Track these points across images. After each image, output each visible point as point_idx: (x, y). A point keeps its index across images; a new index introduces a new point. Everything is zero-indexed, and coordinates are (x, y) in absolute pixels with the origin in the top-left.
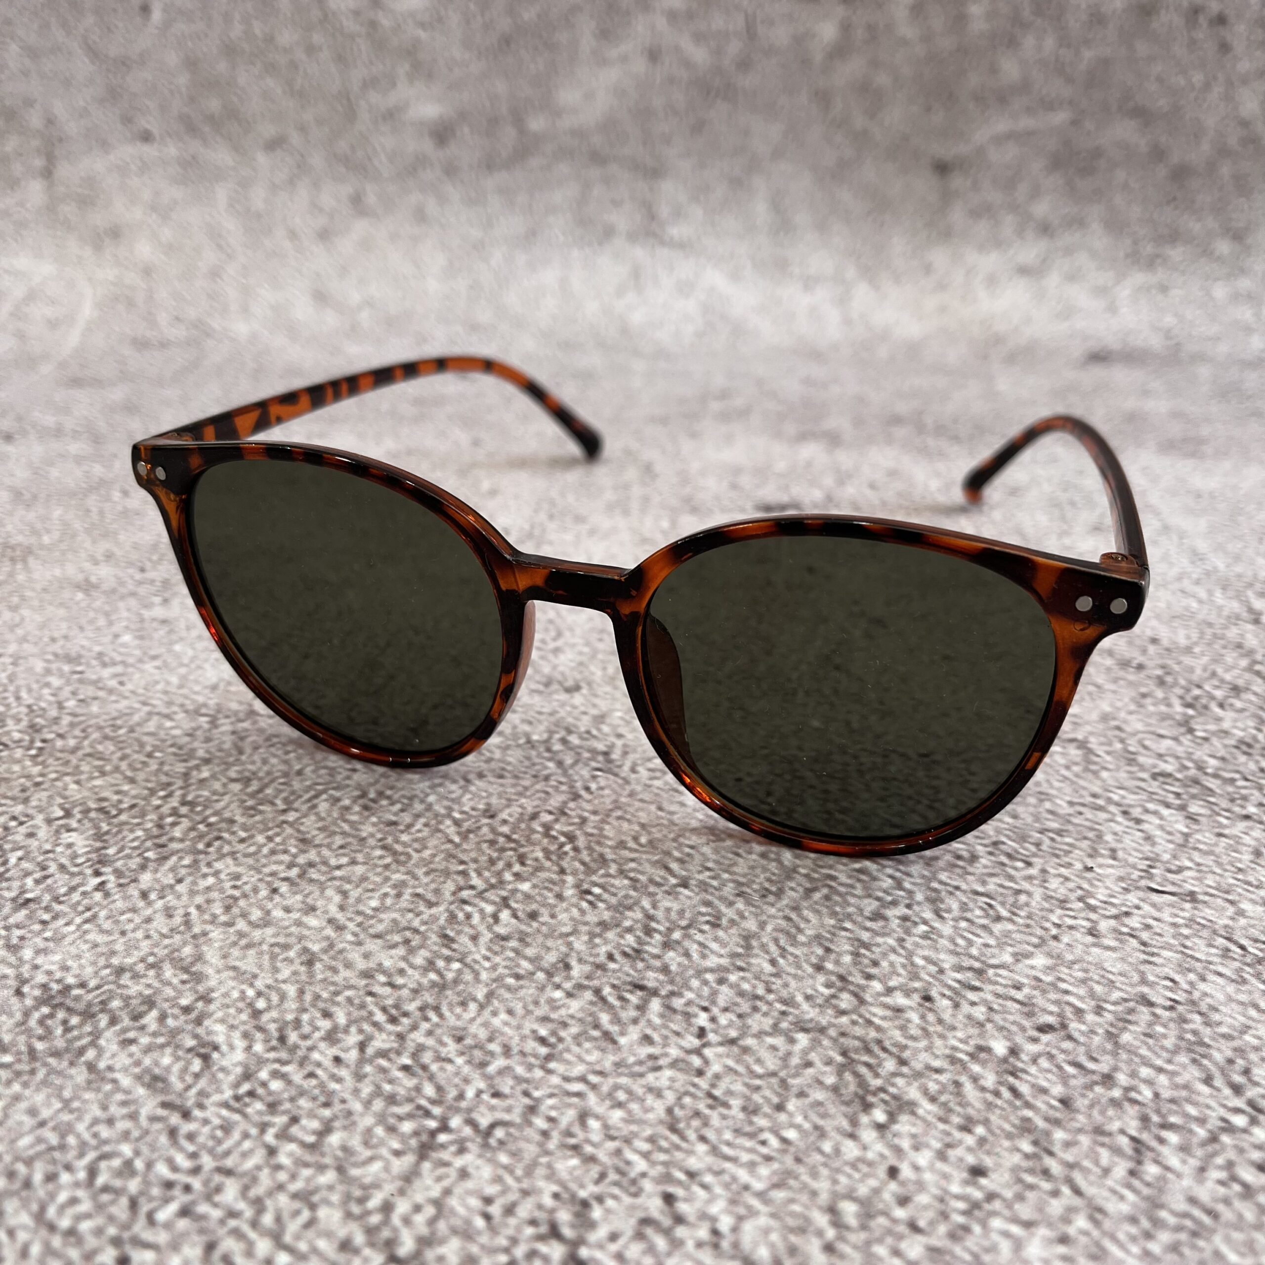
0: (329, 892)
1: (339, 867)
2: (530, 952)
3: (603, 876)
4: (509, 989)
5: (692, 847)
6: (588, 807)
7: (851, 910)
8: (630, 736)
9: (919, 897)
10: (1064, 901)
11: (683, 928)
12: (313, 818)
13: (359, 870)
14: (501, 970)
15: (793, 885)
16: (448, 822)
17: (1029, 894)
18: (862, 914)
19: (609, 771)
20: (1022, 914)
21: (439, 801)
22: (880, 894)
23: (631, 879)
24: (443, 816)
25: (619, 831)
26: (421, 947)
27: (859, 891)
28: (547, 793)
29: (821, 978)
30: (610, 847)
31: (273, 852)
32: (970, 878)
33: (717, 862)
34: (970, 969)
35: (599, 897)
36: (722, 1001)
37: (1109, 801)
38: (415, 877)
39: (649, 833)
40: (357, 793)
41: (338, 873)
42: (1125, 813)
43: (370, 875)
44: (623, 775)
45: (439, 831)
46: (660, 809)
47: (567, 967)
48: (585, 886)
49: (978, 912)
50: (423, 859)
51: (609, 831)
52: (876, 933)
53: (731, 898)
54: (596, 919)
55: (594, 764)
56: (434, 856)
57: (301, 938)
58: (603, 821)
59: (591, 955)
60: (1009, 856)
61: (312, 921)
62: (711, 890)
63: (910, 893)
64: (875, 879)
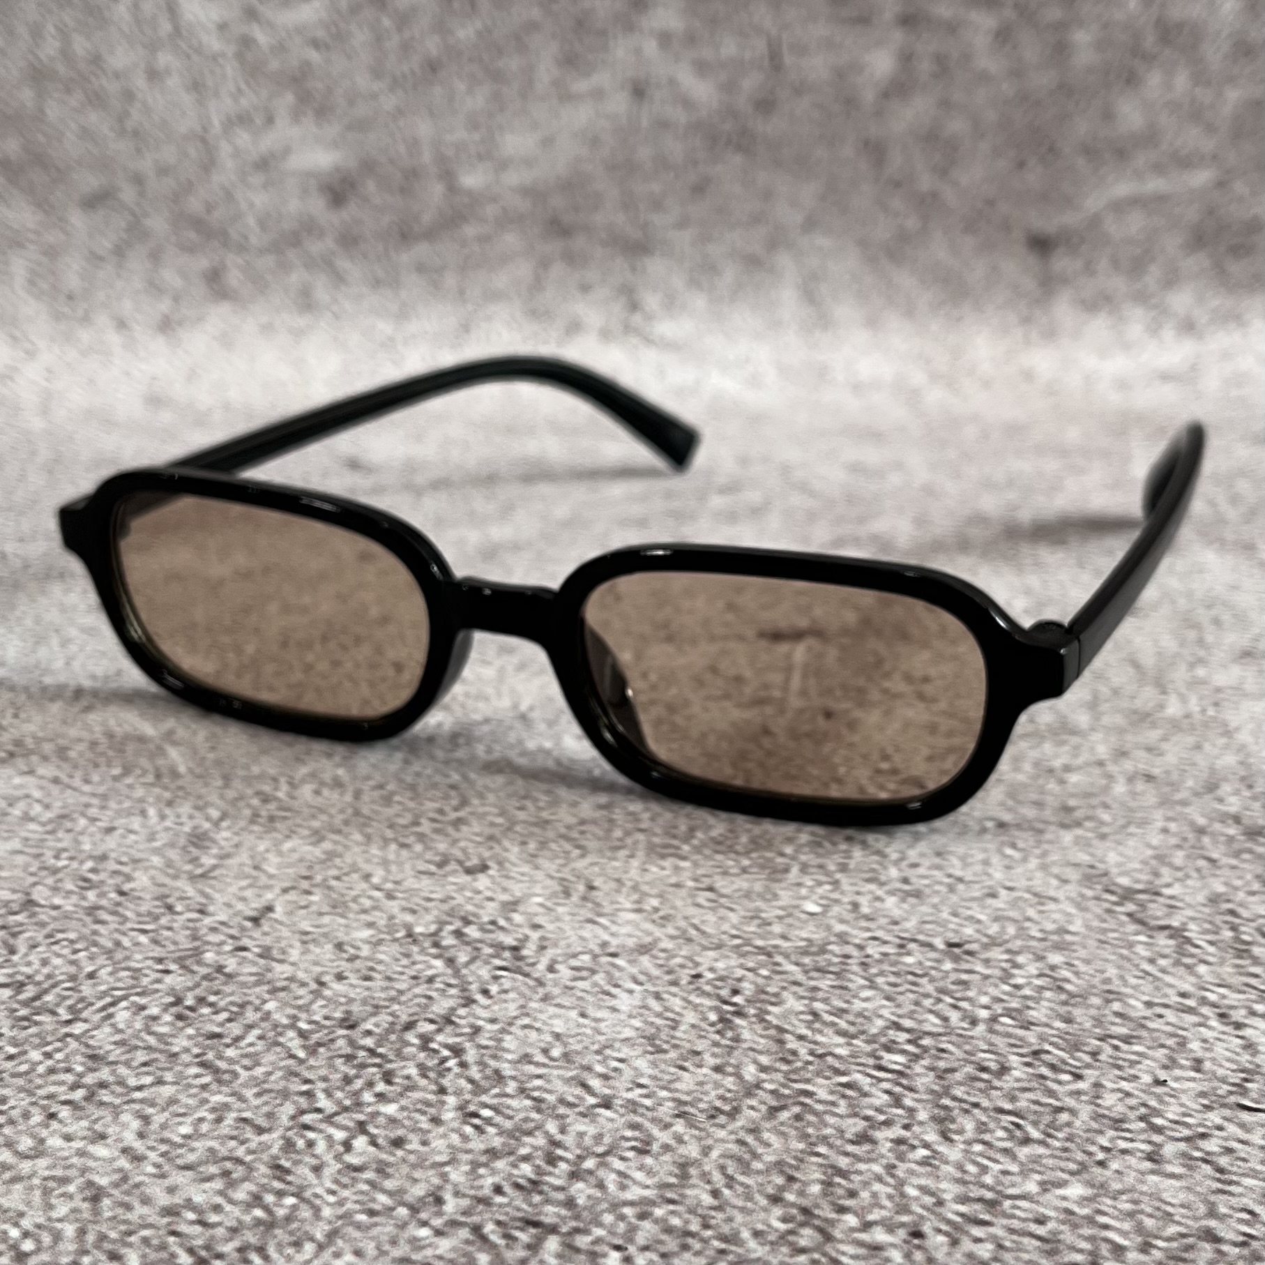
0: (125, 1117)
1: (140, 1088)
2: (389, 1184)
3: (496, 1096)
4: (359, 1226)
5: (621, 1061)
6: (485, 1014)
7: (828, 1131)
8: (550, 927)
9: (922, 1115)
10: (1121, 1121)
11: (598, 1155)
12: (107, 1030)
13: (167, 1091)
14: (349, 1206)
15: (753, 1102)
16: (291, 1034)
17: (1073, 1112)
18: (842, 1137)
19: (518, 971)
20: (1060, 1135)
21: (279, 1009)
22: (870, 1113)
23: (534, 1099)
24: (285, 1027)
25: (524, 1042)
26: (244, 1180)
27: (842, 1108)
28: (430, 998)
29: (778, 1211)
30: (510, 1062)
31: (52, 1071)
32: (993, 1092)
33: (651, 1077)
34: (980, 1200)
35: (488, 1121)
36: (641, 1238)
37: (1204, 1001)
38: (242, 1099)
39: (565, 1045)
40: (171, 999)
41: (137, 1095)
42: (1222, 1016)
43: (180, 1097)
44: (536, 975)
45: (278, 1044)
46: (583, 1015)
47: (439, 1201)
48: (472, 1108)
49: (1001, 1134)
50: (256, 1078)
51: (509, 1042)
52: (858, 1159)
53: (668, 1119)
54: (482, 1147)
55: (498, 962)
56: (270, 1074)
57: (84, 1171)
58: (503, 1031)
59: (472, 1187)
60: (1053, 1067)
61: (100, 1151)
62: (641, 1110)
63: (911, 1111)
64: (866, 1095)
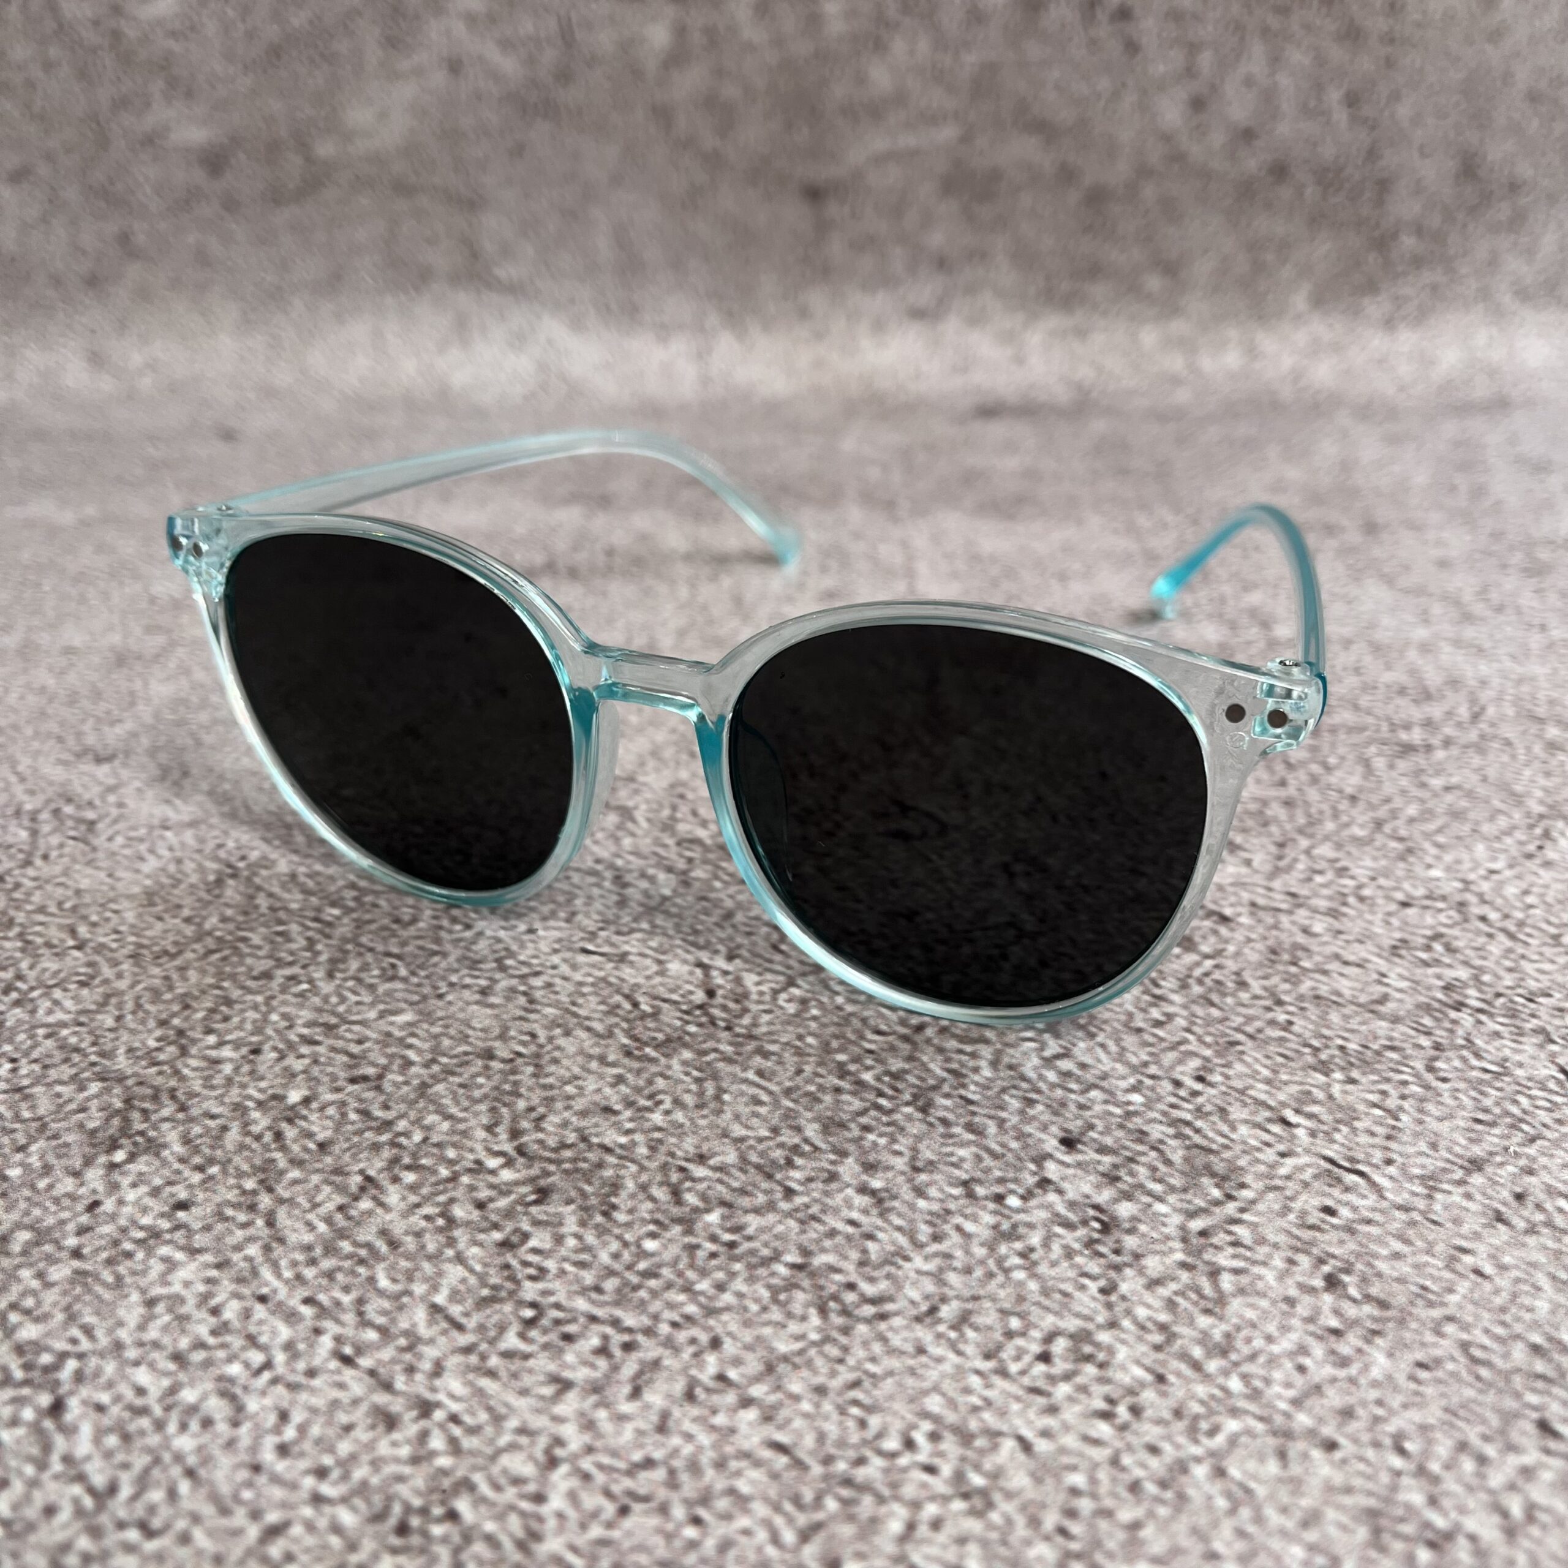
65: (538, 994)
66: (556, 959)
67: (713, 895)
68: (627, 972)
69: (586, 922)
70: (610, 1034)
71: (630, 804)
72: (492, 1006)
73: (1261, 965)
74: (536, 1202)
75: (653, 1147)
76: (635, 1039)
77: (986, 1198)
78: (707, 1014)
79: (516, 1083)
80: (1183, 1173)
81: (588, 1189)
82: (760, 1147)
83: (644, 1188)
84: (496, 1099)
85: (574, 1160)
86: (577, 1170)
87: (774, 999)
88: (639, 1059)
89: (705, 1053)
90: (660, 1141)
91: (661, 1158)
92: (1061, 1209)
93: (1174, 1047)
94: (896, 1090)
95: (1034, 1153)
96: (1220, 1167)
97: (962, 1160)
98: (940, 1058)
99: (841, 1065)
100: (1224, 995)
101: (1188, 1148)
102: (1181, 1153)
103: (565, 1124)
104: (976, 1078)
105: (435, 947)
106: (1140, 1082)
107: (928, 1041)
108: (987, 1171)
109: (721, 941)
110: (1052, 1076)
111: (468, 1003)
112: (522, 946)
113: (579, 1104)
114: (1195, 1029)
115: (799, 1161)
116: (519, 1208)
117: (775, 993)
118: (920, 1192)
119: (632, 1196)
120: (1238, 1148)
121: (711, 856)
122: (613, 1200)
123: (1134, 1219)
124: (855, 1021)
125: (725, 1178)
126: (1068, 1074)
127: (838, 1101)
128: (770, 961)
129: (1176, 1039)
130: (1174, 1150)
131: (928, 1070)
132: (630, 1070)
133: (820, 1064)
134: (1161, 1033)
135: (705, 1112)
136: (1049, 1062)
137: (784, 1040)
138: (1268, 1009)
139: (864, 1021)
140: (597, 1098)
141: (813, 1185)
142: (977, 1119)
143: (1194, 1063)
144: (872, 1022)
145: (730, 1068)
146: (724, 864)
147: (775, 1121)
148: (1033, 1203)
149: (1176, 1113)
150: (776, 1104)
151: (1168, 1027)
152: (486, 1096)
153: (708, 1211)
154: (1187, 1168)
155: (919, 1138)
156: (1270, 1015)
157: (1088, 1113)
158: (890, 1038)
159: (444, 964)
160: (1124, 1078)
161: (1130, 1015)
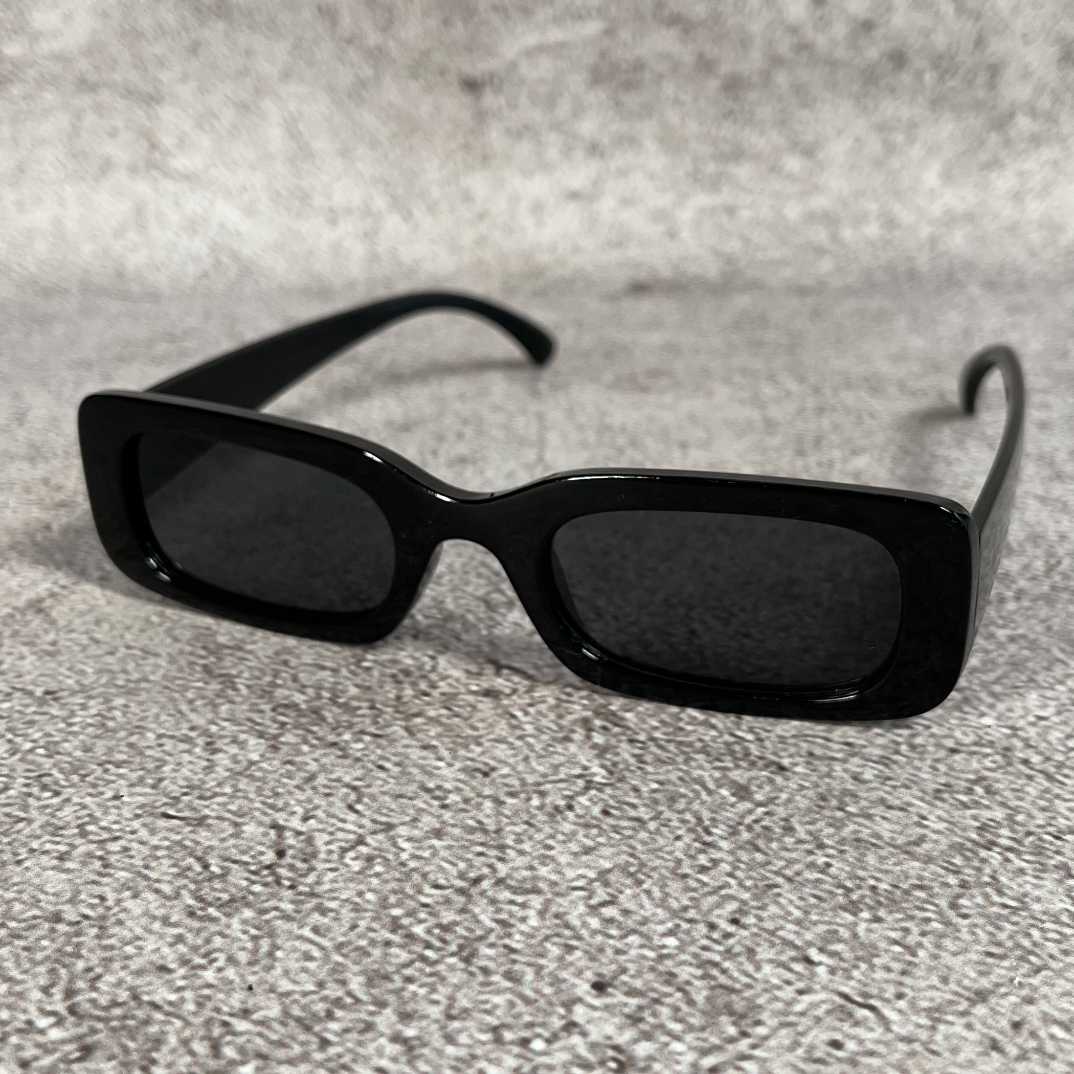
65: (113, 859)
66: (136, 824)
67: (298, 759)
68: (203, 835)
69: (172, 787)
70: (177, 896)
71: (234, 672)
72: (67, 871)
73: (809, 810)
74: (78, 1060)
75: (200, 1005)
76: (200, 899)
77: (512, 1042)
78: (273, 874)
79: (78, 945)
80: (704, 1013)
81: (131, 1045)
82: (304, 1001)
83: (185, 1043)
84: (57, 961)
85: (125, 1017)
86: (124, 1027)
87: (342, 857)
88: (201, 919)
89: (266, 911)
90: (209, 998)
91: (207, 1013)
92: (583, 1051)
93: (713, 893)
94: (444, 941)
95: (564, 997)
96: (739, 1005)
97: (496, 1007)
98: (491, 909)
99: (395, 919)
100: (771, 840)
101: (712, 988)
102: (705, 993)
103: (120, 983)
104: (523, 927)
105: (22, 814)
106: (678, 926)
107: (483, 893)
108: (518, 1016)
109: (299, 802)
110: (595, 923)
111: (45, 869)
112: (106, 812)
113: (135, 965)
114: (739, 874)
115: (339, 1013)
116: (62, 1066)
117: (344, 851)
118: (450, 1039)
119: (173, 1051)
120: (759, 987)
121: (304, 720)
122: (154, 1055)
123: (651, 1058)
124: (416, 877)
125: (266, 1032)
126: (610, 921)
127: (386, 954)
128: (344, 821)
129: (717, 884)
130: (699, 990)
131: (478, 921)
132: (190, 931)
133: (374, 919)
134: (704, 878)
135: (256, 969)
136: (594, 910)
137: (344, 897)
138: (810, 852)
139: (424, 876)
140: (154, 957)
141: (348, 1036)
142: (517, 967)
143: (732, 906)
144: (432, 877)
145: (287, 926)
146: (315, 728)
147: (321, 976)
148: (557, 1045)
149: (707, 955)
150: (326, 958)
151: (713, 872)
152: (47, 958)
153: (243, 1063)
154: (708, 1008)
155: (457, 987)
156: (810, 859)
157: (622, 958)
158: (447, 892)
159: (27, 831)
160: (662, 922)
161: (679, 862)
